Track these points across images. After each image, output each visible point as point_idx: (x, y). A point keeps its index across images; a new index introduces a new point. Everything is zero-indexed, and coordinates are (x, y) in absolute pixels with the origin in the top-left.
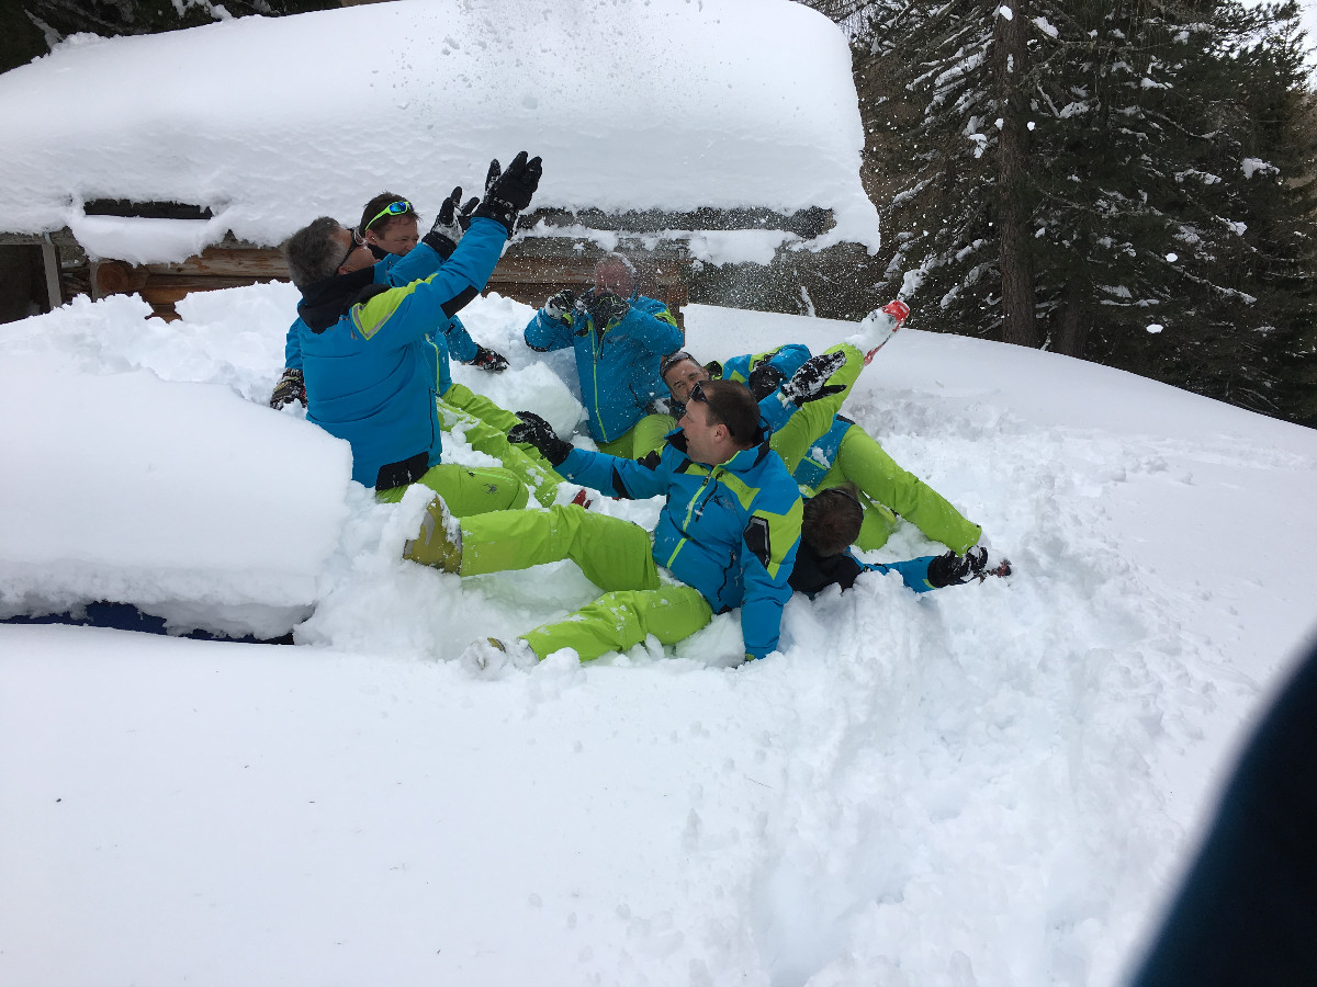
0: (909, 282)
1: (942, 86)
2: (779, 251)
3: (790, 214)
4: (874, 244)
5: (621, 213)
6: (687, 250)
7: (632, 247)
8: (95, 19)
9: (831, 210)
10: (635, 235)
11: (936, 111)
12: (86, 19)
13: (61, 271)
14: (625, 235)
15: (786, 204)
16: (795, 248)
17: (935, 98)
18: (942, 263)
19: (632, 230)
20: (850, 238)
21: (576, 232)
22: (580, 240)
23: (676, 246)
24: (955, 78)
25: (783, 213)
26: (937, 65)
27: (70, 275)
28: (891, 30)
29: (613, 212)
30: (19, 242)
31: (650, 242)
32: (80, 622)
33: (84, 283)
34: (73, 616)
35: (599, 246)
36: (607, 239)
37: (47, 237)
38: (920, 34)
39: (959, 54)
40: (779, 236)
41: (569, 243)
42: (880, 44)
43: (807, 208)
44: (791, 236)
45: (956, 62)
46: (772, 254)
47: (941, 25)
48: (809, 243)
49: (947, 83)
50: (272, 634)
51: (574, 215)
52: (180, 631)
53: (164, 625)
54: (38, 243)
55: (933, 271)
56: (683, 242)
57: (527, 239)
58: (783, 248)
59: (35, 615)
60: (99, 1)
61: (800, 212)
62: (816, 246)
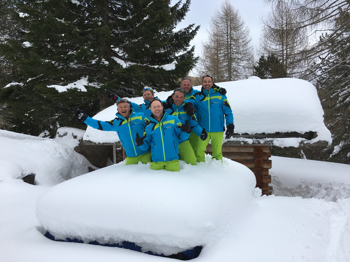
0: (336, 149)
2: (300, 143)
3: (303, 133)
4: (330, 141)
5: (254, 134)
6: (272, 144)
7: (257, 143)
8: (127, 94)
9: (316, 132)
10: (258, 139)
12: (125, 94)
13: (117, 151)
14: (255, 140)
15: (302, 131)
16: (305, 142)
17: (340, 99)
18: (346, 144)
19: (257, 138)
20: (322, 140)
21: (241, 139)
22: (242, 141)
23: (270, 142)
24: (346, 94)
25: (301, 133)
29: (251, 134)
30: (109, 145)
31: (262, 141)
32: (121, 247)
33: (121, 154)
34: (119, 245)
35: (248, 143)
36: (250, 141)
37: (115, 144)
39: (346, 88)
40: (300, 139)
41: (239, 142)
42: (321, 86)
43: (308, 131)
44: (304, 139)
45: (345, 90)
47: (339, 81)
48: (309, 141)
49: (343, 95)
51: (241, 135)
52: (145, 251)
53: (141, 249)
54: (113, 145)
55: (344, 146)
56: (272, 141)
57: (228, 141)
58: (302, 142)
59: (111, 244)
60: (128, 90)
61: (306, 133)
62: (312, 142)
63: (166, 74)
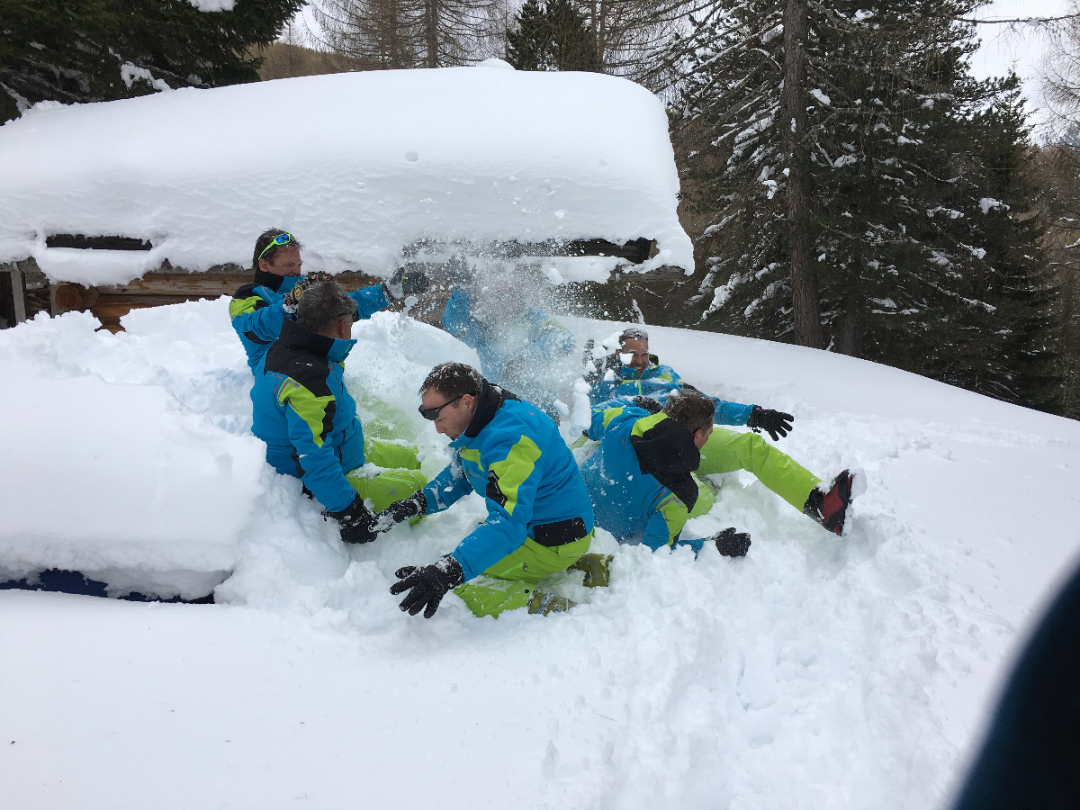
0: (719, 295)
1: (740, 142)
2: (614, 272)
3: (622, 244)
4: (690, 267)
6: (540, 272)
8: (58, 90)
9: (654, 240)
11: (737, 162)
13: (26, 292)
15: (618, 236)
16: (626, 271)
17: (735, 152)
18: (744, 281)
20: (670, 263)
23: (532, 269)
24: (750, 137)
25: (617, 243)
26: (736, 127)
27: (33, 295)
28: (700, 99)
32: (34, 588)
33: (45, 302)
34: (28, 582)
37: (15, 266)
38: (722, 103)
39: (753, 118)
40: (613, 261)
42: (690, 110)
43: (635, 239)
44: (623, 261)
45: (750, 124)
46: (609, 275)
47: (738, 96)
48: (637, 267)
49: (744, 140)
50: (196, 596)
52: (119, 595)
53: (106, 589)
54: (7, 270)
55: (738, 287)
56: (538, 266)
58: (618, 269)
60: (62, 75)
61: (630, 243)
62: (643, 269)
63: (201, 23)
